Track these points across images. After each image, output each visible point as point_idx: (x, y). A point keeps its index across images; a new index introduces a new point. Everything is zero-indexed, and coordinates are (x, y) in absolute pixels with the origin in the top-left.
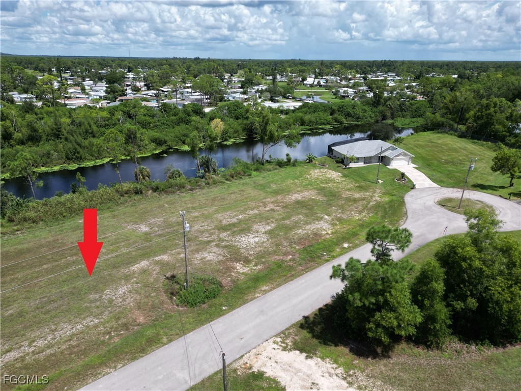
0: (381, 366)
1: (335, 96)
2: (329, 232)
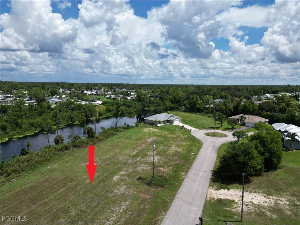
0: (252, 185)
2: (180, 150)
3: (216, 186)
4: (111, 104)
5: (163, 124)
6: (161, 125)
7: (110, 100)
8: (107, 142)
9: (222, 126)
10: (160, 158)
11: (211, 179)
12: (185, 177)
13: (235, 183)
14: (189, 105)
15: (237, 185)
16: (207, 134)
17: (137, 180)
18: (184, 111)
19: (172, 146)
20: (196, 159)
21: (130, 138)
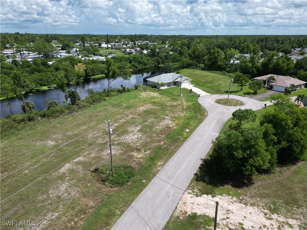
0: (252, 190)
1: (124, 54)
2: (174, 125)
3: (198, 187)
4: (119, 60)
5: (168, 86)
6: (166, 87)
7: (125, 54)
8: (87, 111)
9: (242, 90)
10: (141, 137)
11: (196, 175)
12: (161, 169)
13: (227, 184)
14: (209, 61)
15: (229, 187)
16: (219, 102)
17: (92, 172)
18: (203, 69)
19: (165, 119)
20: (188, 139)
21: (118, 105)
